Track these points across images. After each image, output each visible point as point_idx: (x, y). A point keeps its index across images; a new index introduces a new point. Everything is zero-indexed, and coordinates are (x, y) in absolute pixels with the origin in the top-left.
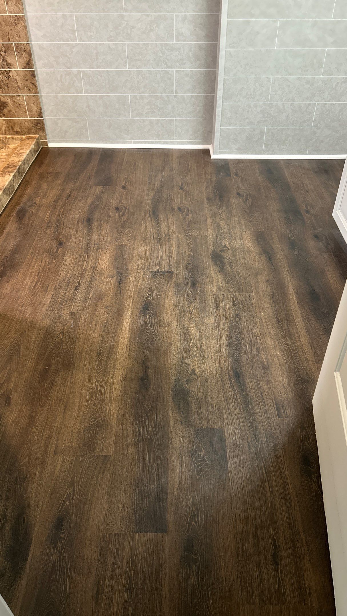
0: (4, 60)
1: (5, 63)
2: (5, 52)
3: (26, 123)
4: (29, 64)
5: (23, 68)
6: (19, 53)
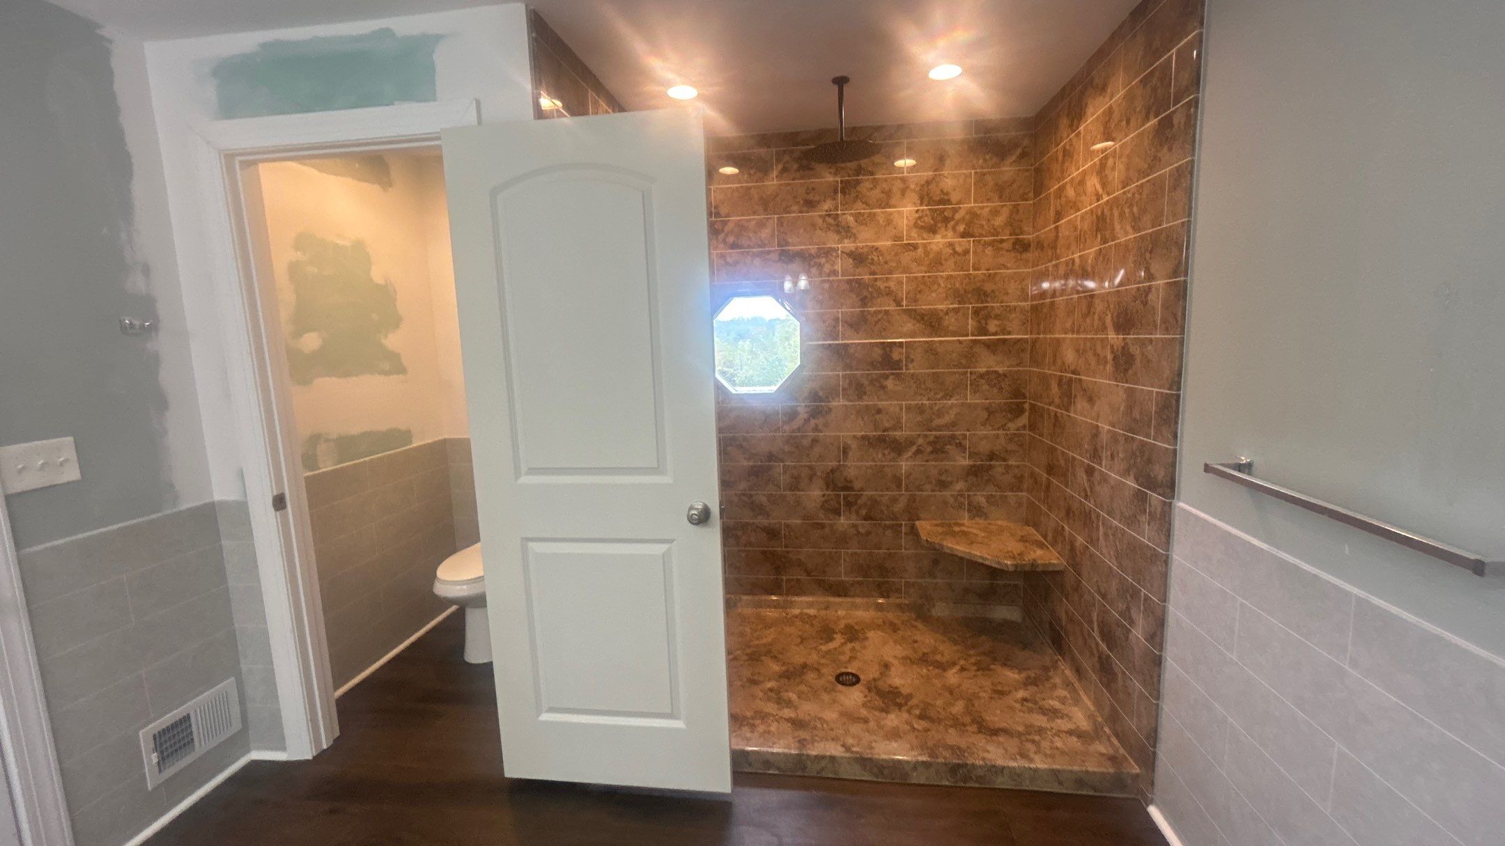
0: (1128, 608)
1: (1128, 614)
2: (1131, 596)
3: (1130, 732)
4: (1156, 641)
5: (1146, 640)
6: (1146, 611)
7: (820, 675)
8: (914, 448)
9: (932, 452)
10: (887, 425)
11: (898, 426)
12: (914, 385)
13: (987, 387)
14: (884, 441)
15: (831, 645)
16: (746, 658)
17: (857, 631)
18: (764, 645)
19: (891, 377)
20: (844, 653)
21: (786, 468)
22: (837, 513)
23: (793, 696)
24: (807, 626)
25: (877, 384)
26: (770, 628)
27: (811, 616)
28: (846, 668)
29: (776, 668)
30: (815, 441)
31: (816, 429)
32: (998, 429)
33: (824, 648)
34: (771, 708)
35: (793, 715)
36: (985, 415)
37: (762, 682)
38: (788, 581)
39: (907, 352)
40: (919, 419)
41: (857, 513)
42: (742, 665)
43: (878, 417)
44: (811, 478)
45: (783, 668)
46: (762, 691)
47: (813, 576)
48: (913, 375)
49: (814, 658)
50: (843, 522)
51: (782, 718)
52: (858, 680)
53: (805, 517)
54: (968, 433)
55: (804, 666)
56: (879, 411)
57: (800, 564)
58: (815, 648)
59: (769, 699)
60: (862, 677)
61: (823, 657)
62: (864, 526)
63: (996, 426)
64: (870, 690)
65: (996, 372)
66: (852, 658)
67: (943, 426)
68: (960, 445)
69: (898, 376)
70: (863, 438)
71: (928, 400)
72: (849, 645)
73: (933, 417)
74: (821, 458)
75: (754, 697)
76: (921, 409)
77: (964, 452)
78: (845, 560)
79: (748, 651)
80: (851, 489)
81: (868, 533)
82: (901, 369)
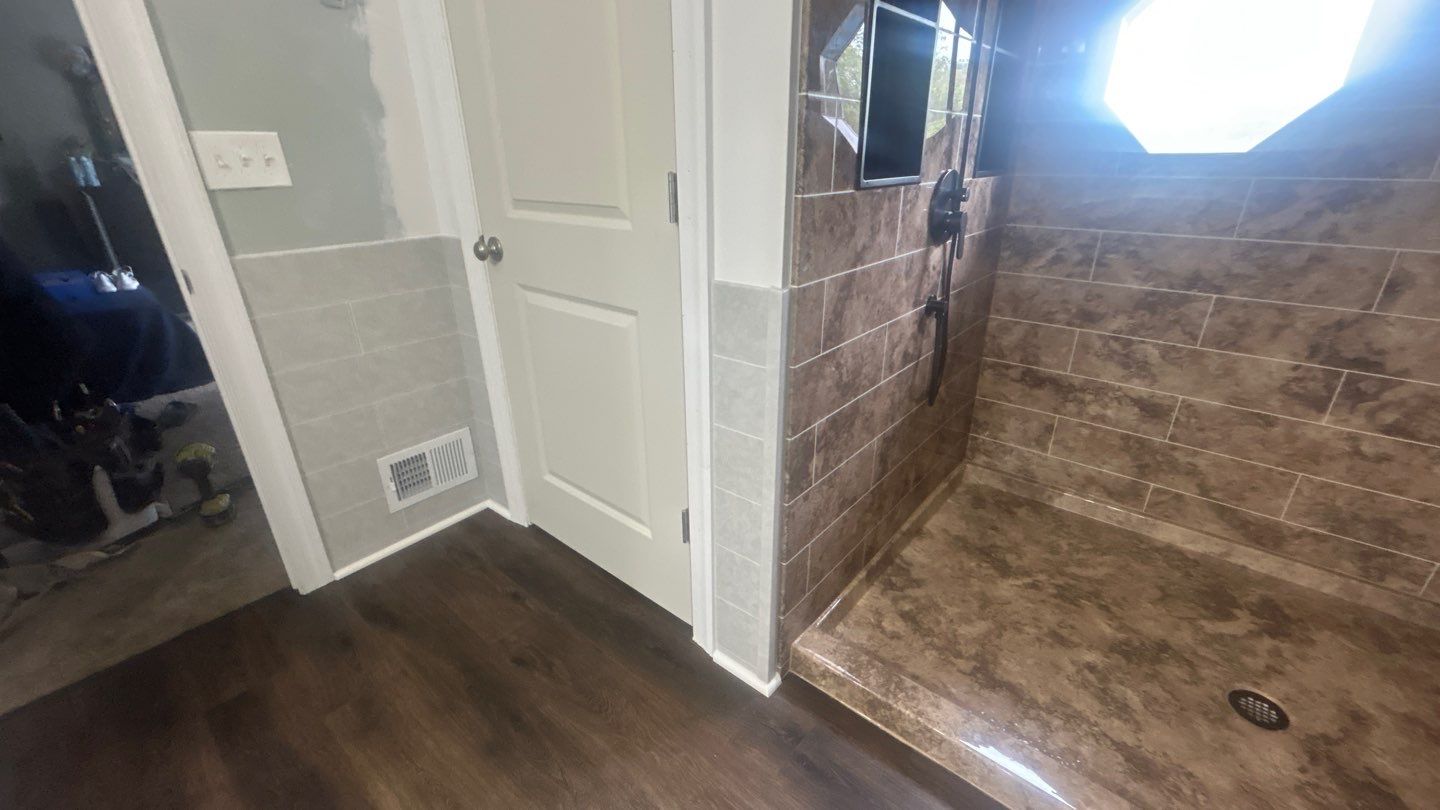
7: (1196, 680)
15: (1226, 628)
16: (1052, 591)
17: (1287, 618)
18: (1089, 580)
20: (1254, 654)
21: (1222, 306)
22: (1319, 405)
23: (1134, 700)
24: (1178, 574)
26: (1104, 554)
27: (1187, 559)
28: (1256, 684)
29: (1106, 628)
30: (1317, 259)
31: (1332, 234)
33: (1211, 627)
34: (1084, 703)
35: (1129, 739)
37: (1077, 645)
38: (1157, 491)
41: (1371, 415)
42: (1043, 601)
44: (1276, 332)
45: (1121, 636)
46: (1073, 663)
47: (1214, 499)
49: (1184, 637)
50: (1325, 425)
51: (1105, 735)
52: (1282, 723)
53: (1235, 399)
55: (1163, 647)
57: (1192, 472)
58: (1191, 620)
59: (1085, 685)
60: (1293, 719)
61: (1205, 643)
62: (1374, 442)
64: (1314, 758)
66: (1271, 671)
72: (1269, 643)
74: (1321, 294)
75: (1057, 668)
78: (1299, 492)
79: (1060, 581)
80: (1377, 367)
81: (1384, 458)
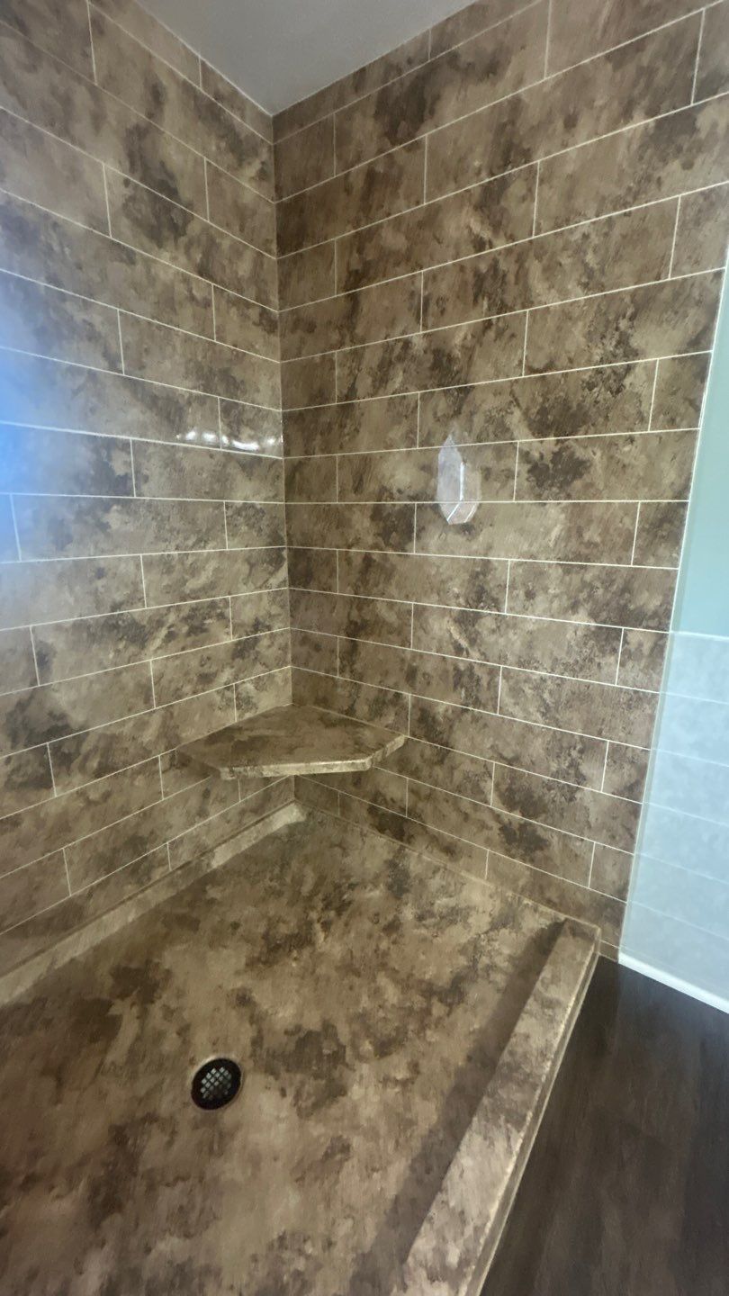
0: (574, 765)
1: (572, 772)
2: (581, 752)
3: (578, 894)
4: (633, 789)
5: (613, 793)
6: (615, 762)
8: (164, 632)
9: (188, 634)
10: (118, 597)
11: (134, 598)
12: (154, 523)
13: (246, 528)
14: (116, 627)
15: (126, 1037)
17: (140, 971)
19: (115, 507)
23: (174, 1247)
24: (41, 1034)
25: (89, 519)
28: (192, 1062)
29: (61, 1207)
32: (261, 588)
36: (245, 569)
39: (135, 461)
40: (166, 581)
43: (100, 583)
47: (8, 927)
48: (149, 505)
49: (118, 1098)
54: (230, 597)
56: (100, 573)
58: (101, 1070)
60: (233, 1056)
61: (133, 1078)
62: (95, 788)
63: (259, 584)
64: (273, 1072)
65: (253, 506)
67: (199, 590)
68: (222, 616)
69: (125, 505)
70: (77, 626)
71: (177, 549)
72: (156, 1010)
73: (187, 577)
76: (166, 565)
77: (227, 626)
78: (71, 863)
80: (66, 729)
81: (106, 796)
82: (129, 493)
